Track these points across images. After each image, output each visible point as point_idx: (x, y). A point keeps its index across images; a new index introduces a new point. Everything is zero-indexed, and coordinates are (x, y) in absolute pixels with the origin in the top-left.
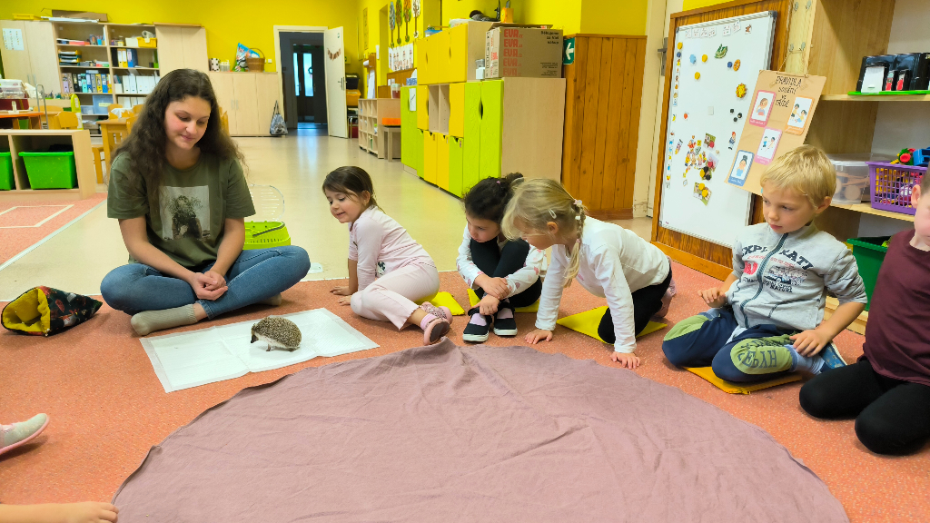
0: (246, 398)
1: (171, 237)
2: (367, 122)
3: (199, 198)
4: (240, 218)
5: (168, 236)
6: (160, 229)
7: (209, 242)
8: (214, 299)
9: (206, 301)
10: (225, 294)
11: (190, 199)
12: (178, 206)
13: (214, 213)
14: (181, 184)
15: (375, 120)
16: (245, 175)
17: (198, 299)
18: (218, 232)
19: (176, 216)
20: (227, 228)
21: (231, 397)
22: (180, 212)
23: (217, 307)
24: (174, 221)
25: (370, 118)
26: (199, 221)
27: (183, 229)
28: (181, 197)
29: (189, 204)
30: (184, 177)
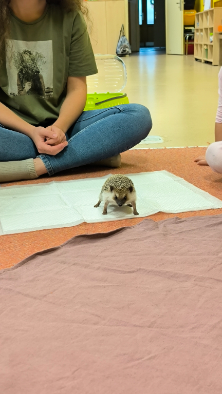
0: (78, 247)
1: (16, 93)
2: (203, 33)
3: (43, 54)
4: (82, 76)
5: (13, 92)
6: (6, 85)
7: (51, 100)
8: (54, 154)
9: (47, 156)
10: (65, 149)
11: (34, 54)
12: (23, 61)
13: (57, 69)
14: (26, 38)
15: (212, 29)
16: (88, 31)
17: (39, 154)
18: (60, 91)
19: (21, 71)
20: (69, 87)
21: (62, 244)
22: (24, 67)
23: (57, 163)
24: (19, 76)
25: (206, 29)
26: (42, 78)
27: (28, 86)
28: (25, 52)
29: (33, 60)
30: (29, 31)
